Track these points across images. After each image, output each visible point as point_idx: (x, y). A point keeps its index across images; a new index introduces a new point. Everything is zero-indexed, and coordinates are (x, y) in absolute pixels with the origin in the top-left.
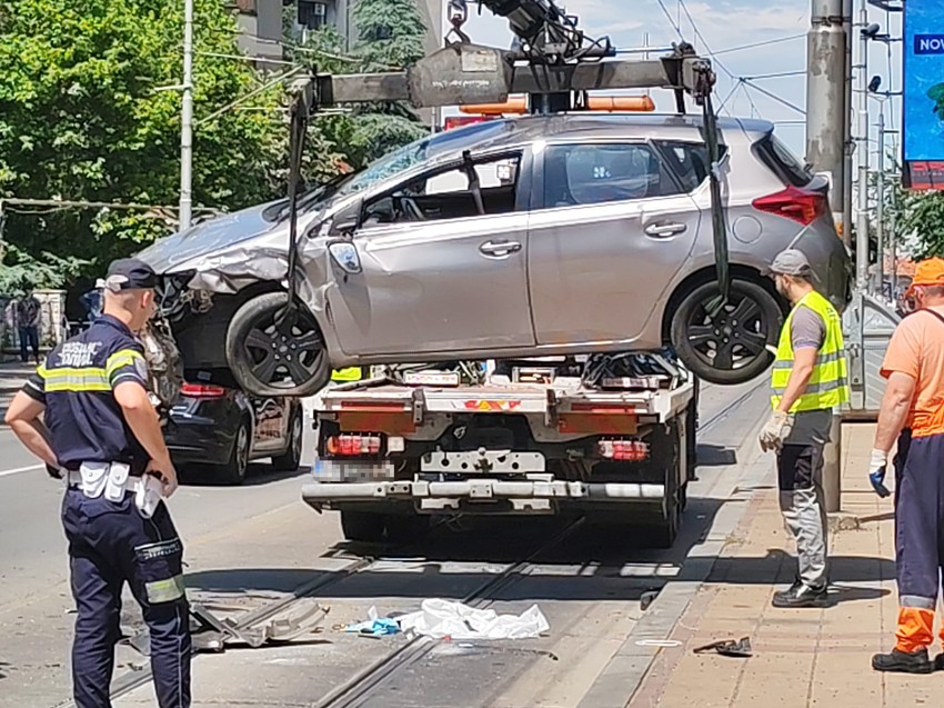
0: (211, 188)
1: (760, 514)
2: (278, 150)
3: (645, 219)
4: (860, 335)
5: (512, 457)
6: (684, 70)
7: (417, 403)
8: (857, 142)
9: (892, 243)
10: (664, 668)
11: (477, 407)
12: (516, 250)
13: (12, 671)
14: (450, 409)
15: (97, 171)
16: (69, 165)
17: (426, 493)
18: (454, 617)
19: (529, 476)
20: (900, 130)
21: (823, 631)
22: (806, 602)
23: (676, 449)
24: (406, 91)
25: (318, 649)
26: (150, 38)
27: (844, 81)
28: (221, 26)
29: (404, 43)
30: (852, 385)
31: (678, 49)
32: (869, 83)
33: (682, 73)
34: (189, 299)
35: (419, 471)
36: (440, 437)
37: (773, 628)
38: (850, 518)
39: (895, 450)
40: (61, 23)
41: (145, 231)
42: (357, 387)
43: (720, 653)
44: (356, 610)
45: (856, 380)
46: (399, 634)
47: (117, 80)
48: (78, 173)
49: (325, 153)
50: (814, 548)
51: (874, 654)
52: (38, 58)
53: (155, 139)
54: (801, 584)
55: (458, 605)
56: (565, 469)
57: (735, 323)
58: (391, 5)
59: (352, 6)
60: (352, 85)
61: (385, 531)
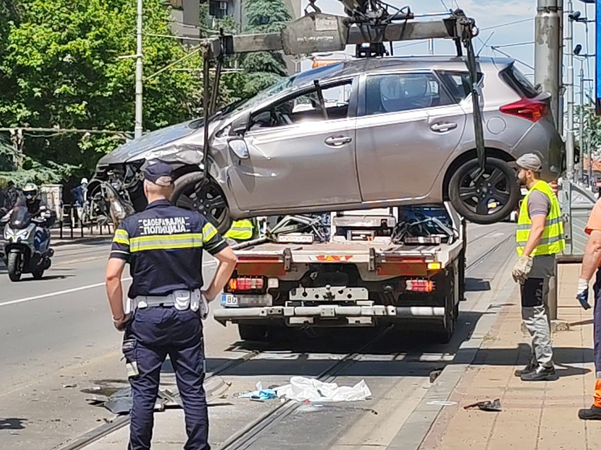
0: (155, 120)
1: (505, 321)
2: (197, 95)
3: (430, 121)
4: (569, 208)
5: (347, 291)
7: (286, 257)
8: (566, 87)
9: (589, 150)
10: (445, 419)
11: (326, 259)
12: (348, 142)
13: (30, 424)
14: (308, 261)
15: (82, 110)
16: (64, 106)
17: (293, 314)
18: (311, 388)
19: (358, 303)
20: (594, 79)
21: (546, 395)
22: (542, 377)
23: (452, 284)
24: (280, 44)
25: (224, 409)
26: (115, 25)
27: (559, 47)
28: (160, 17)
29: (277, 26)
31: (454, 13)
32: (574, 49)
33: (456, 28)
35: (288, 300)
36: (301, 279)
37: (515, 393)
38: (563, 323)
40: (58, 16)
41: (112, 147)
42: (249, 246)
43: (481, 409)
44: (249, 384)
45: (568, 236)
46: (276, 399)
47: (95, 52)
48: (70, 111)
49: (227, 97)
50: (545, 343)
51: (579, 409)
52: (44, 38)
53: (119, 90)
54: (538, 366)
55: (313, 381)
56: (382, 298)
57: (489, 185)
58: (269, 2)
59: (243, 3)
60: (245, 42)
61: (267, 334)
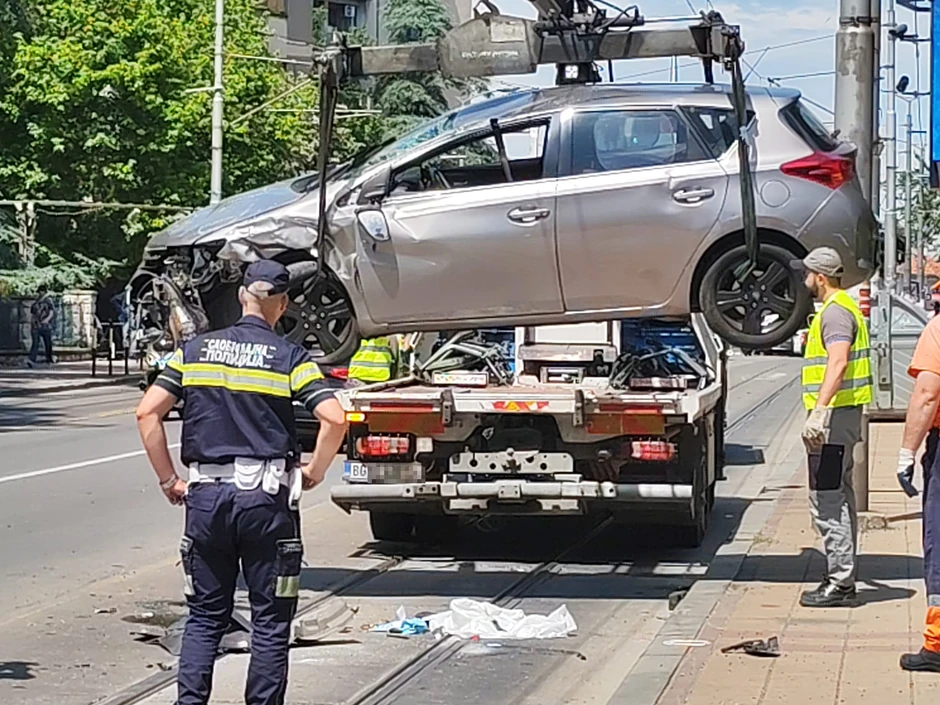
1: (788, 514)
2: (307, 151)
3: (672, 185)
4: (887, 334)
5: (540, 458)
6: (713, 38)
7: (445, 403)
8: (885, 143)
9: (919, 243)
10: (692, 668)
11: (507, 407)
12: (544, 217)
13: (42, 672)
14: (479, 410)
15: (128, 173)
16: (101, 167)
17: (455, 494)
18: (482, 617)
19: (557, 477)
20: (928, 130)
21: (850, 631)
22: (835, 602)
23: (704, 450)
24: (435, 62)
25: (347, 649)
26: (182, 40)
27: (873, 81)
28: (252, 28)
30: (880, 385)
31: (706, 18)
32: (897, 83)
33: (710, 41)
34: (218, 268)
35: (447, 471)
36: (469, 438)
37: (801, 627)
38: (878, 517)
39: (922, 449)
40: (93, 26)
42: (386, 388)
43: (748, 653)
44: (385, 610)
45: (884, 380)
46: (427, 634)
47: (149, 82)
48: (109, 175)
50: (843, 549)
52: (70, 60)
53: (186, 141)
54: (829, 583)
55: (486, 605)
56: (594, 470)
57: (763, 288)
58: (421, 7)
59: (382, 8)
60: (382, 56)
61: (414, 530)
